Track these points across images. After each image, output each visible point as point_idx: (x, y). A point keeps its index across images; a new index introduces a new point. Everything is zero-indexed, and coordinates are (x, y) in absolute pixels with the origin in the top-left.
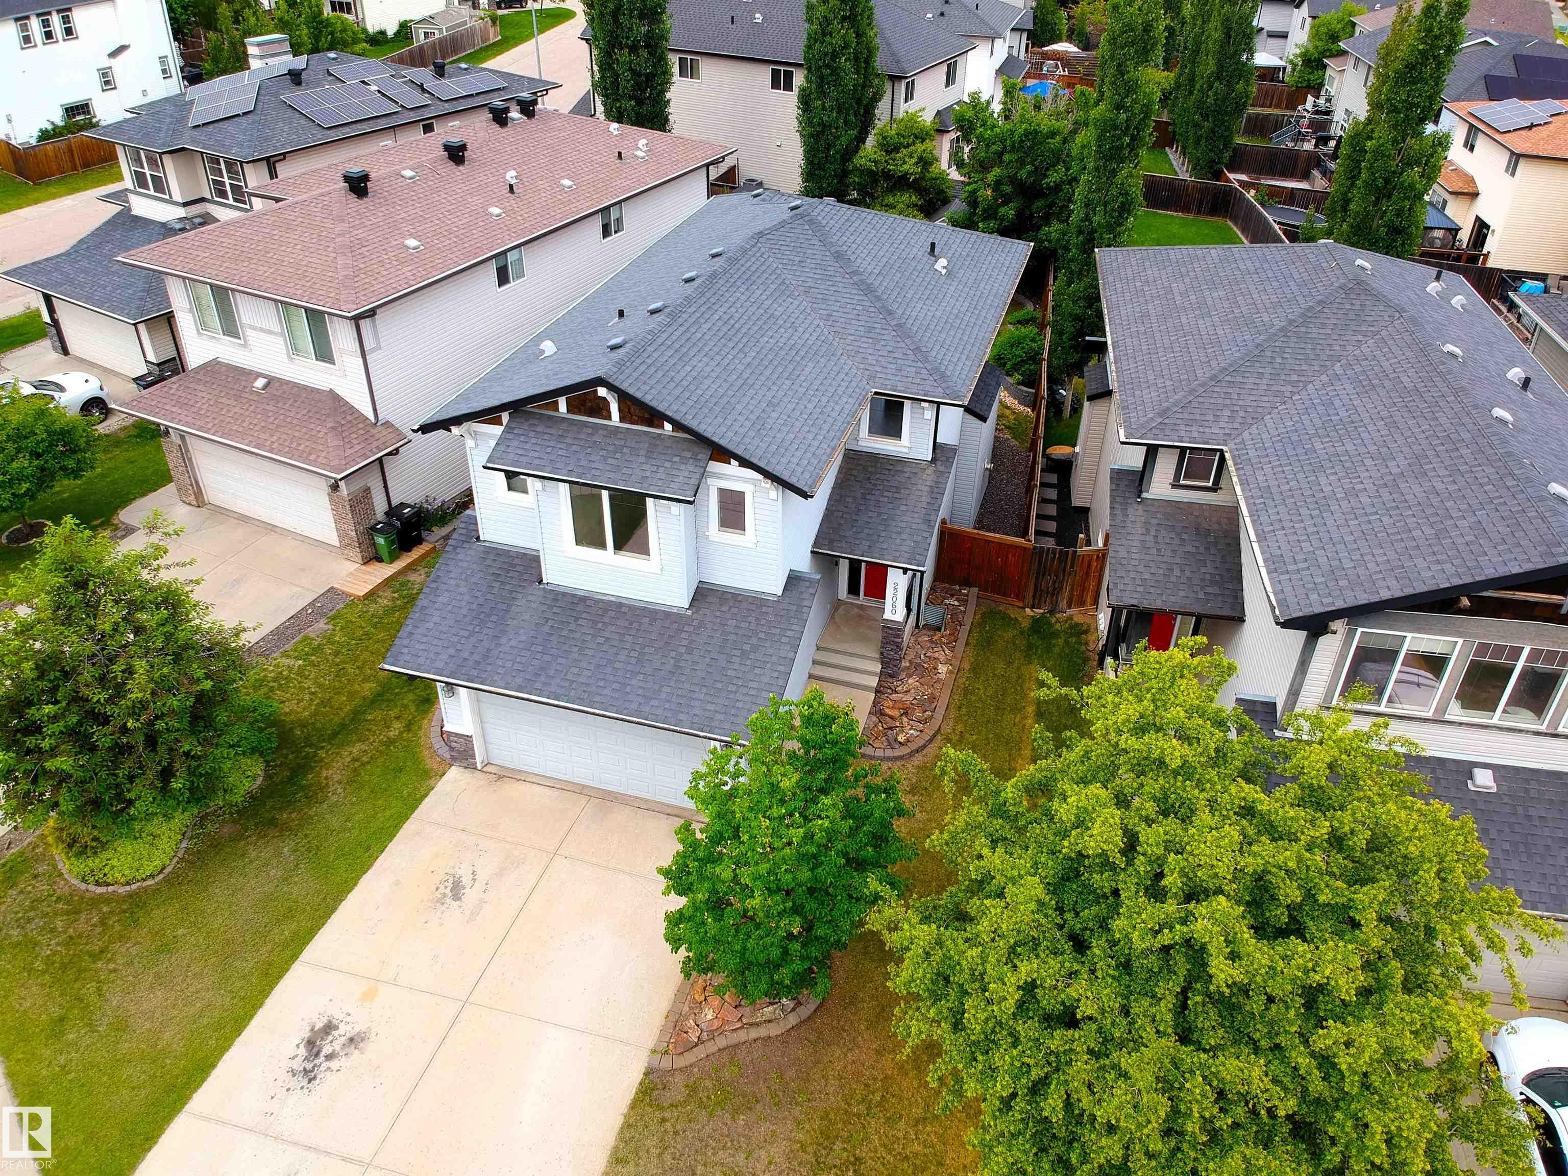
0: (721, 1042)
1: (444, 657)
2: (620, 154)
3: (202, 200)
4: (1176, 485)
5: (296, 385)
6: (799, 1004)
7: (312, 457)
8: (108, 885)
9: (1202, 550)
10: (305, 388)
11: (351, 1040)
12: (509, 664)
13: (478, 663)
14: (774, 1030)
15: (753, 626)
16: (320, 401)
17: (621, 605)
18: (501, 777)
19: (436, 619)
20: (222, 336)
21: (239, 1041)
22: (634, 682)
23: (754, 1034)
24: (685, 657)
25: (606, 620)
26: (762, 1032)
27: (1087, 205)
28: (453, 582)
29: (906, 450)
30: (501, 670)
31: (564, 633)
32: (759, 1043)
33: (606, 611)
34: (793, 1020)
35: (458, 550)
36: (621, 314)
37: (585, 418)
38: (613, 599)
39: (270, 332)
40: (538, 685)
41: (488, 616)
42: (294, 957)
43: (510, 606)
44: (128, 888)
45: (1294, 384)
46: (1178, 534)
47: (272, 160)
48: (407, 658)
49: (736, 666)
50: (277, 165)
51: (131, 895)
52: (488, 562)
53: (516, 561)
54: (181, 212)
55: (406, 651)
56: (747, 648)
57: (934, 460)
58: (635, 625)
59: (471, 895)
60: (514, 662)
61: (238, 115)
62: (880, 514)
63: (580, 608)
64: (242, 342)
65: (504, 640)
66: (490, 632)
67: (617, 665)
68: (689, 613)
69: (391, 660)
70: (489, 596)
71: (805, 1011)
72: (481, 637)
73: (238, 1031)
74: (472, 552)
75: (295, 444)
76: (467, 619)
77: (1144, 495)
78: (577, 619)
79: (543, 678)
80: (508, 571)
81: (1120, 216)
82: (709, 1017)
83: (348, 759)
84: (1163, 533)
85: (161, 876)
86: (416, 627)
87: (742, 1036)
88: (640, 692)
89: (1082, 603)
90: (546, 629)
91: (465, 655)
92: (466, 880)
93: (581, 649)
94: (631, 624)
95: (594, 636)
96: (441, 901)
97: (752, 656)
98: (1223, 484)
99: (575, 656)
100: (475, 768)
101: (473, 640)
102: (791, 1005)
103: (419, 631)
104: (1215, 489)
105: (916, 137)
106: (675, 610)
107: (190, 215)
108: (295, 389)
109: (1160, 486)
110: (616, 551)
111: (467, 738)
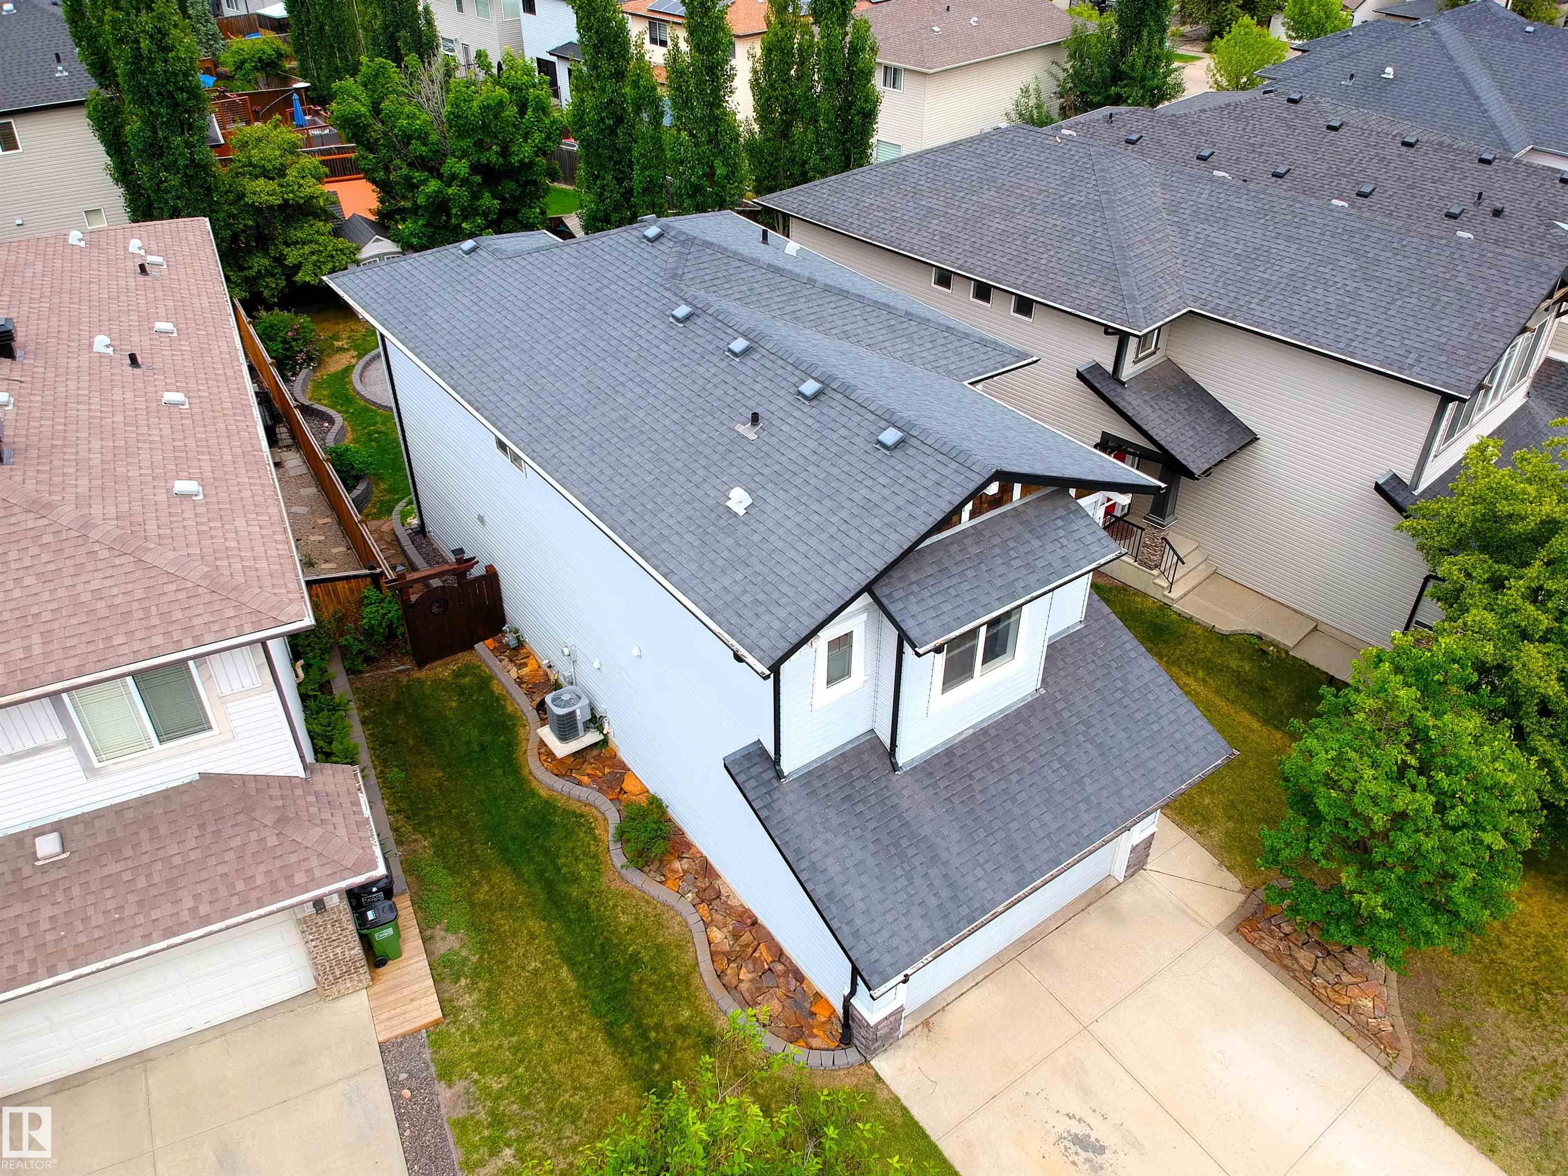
1: (918, 924)
2: (139, 266)
4: (1136, 361)
5: (119, 810)
7: (300, 878)
9: (1189, 403)
10: (146, 801)
13: (954, 898)
17: (984, 731)
18: (926, 1023)
19: (858, 894)
22: (1090, 789)
24: (1092, 732)
28: (818, 843)
30: (982, 884)
31: (980, 798)
33: (981, 747)
35: (775, 806)
36: (755, 418)
38: (971, 731)
39: (32, 750)
40: (1030, 867)
41: (897, 845)
43: (899, 817)
46: (1169, 399)
48: (887, 959)
49: (1134, 706)
52: (822, 792)
53: (846, 768)
55: (875, 955)
56: (1120, 683)
58: (1020, 739)
60: (981, 866)
65: (945, 855)
66: (920, 859)
67: (1058, 786)
68: (1043, 692)
70: (871, 825)
72: (921, 871)
74: (792, 797)
75: (240, 886)
77: (1123, 380)
78: (970, 776)
79: (1022, 857)
82: (1369, 1004)
84: (1162, 403)
86: (850, 922)
88: (1105, 793)
90: (961, 809)
91: (933, 902)
93: (1013, 800)
94: (1014, 740)
95: (1005, 778)
97: (1131, 688)
98: (1160, 343)
99: (1017, 810)
100: (898, 1041)
101: (918, 881)
103: (859, 921)
104: (1154, 353)
106: (1030, 699)
108: (129, 815)
109: (1128, 371)
110: (982, 673)
111: (898, 1011)
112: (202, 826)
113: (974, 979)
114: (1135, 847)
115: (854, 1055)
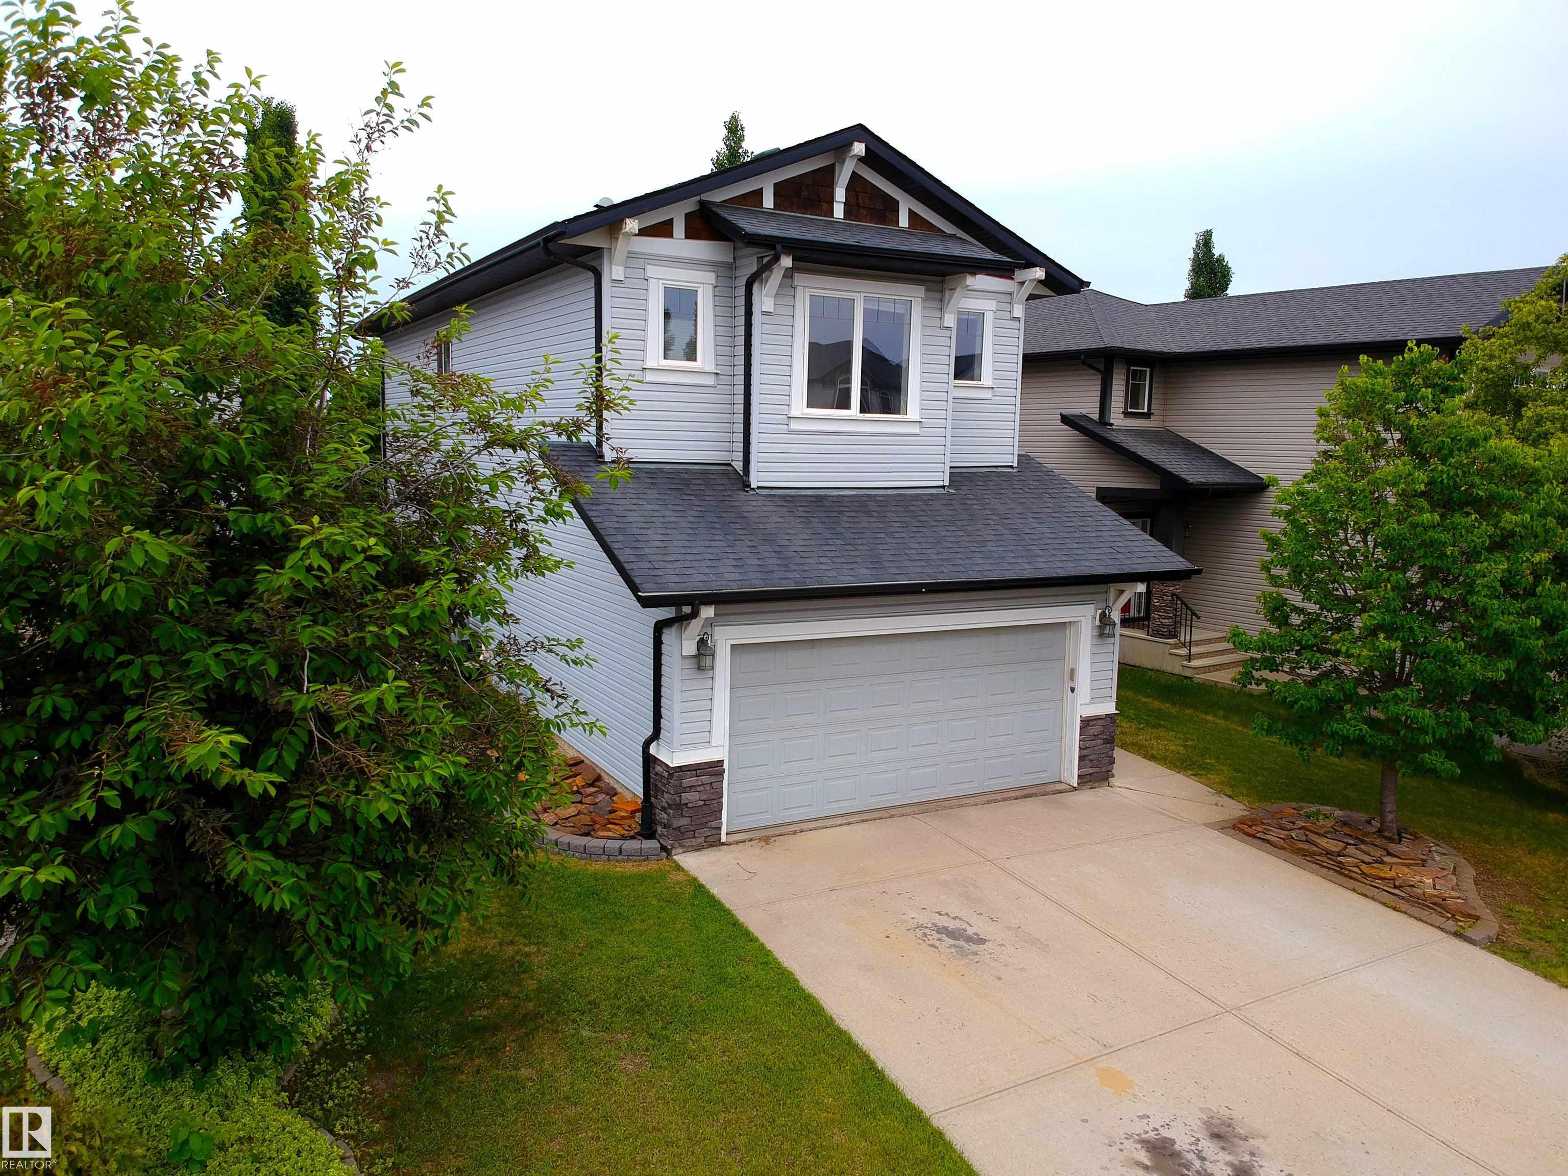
9: (1187, 451)
15: (1028, 491)
17: (869, 496)
18: (768, 840)
19: (657, 537)
23: (1468, 880)
24: (1006, 521)
26: (1468, 876)
30: (824, 567)
35: (584, 474)
37: (799, 215)
38: (853, 492)
43: (737, 512)
46: (1162, 445)
48: (673, 579)
52: (647, 480)
53: (684, 476)
55: (658, 572)
58: (913, 508)
59: (988, 930)
65: (783, 542)
66: (752, 538)
68: (952, 491)
70: (699, 508)
76: (701, 532)
77: (1112, 424)
82: (1427, 880)
87: (1468, 885)
90: (819, 525)
91: (753, 561)
92: (947, 922)
93: (889, 534)
95: (884, 522)
100: (718, 842)
103: (648, 551)
110: (863, 410)
111: (715, 769)
113: (848, 818)
114: (1086, 723)
115: (650, 845)
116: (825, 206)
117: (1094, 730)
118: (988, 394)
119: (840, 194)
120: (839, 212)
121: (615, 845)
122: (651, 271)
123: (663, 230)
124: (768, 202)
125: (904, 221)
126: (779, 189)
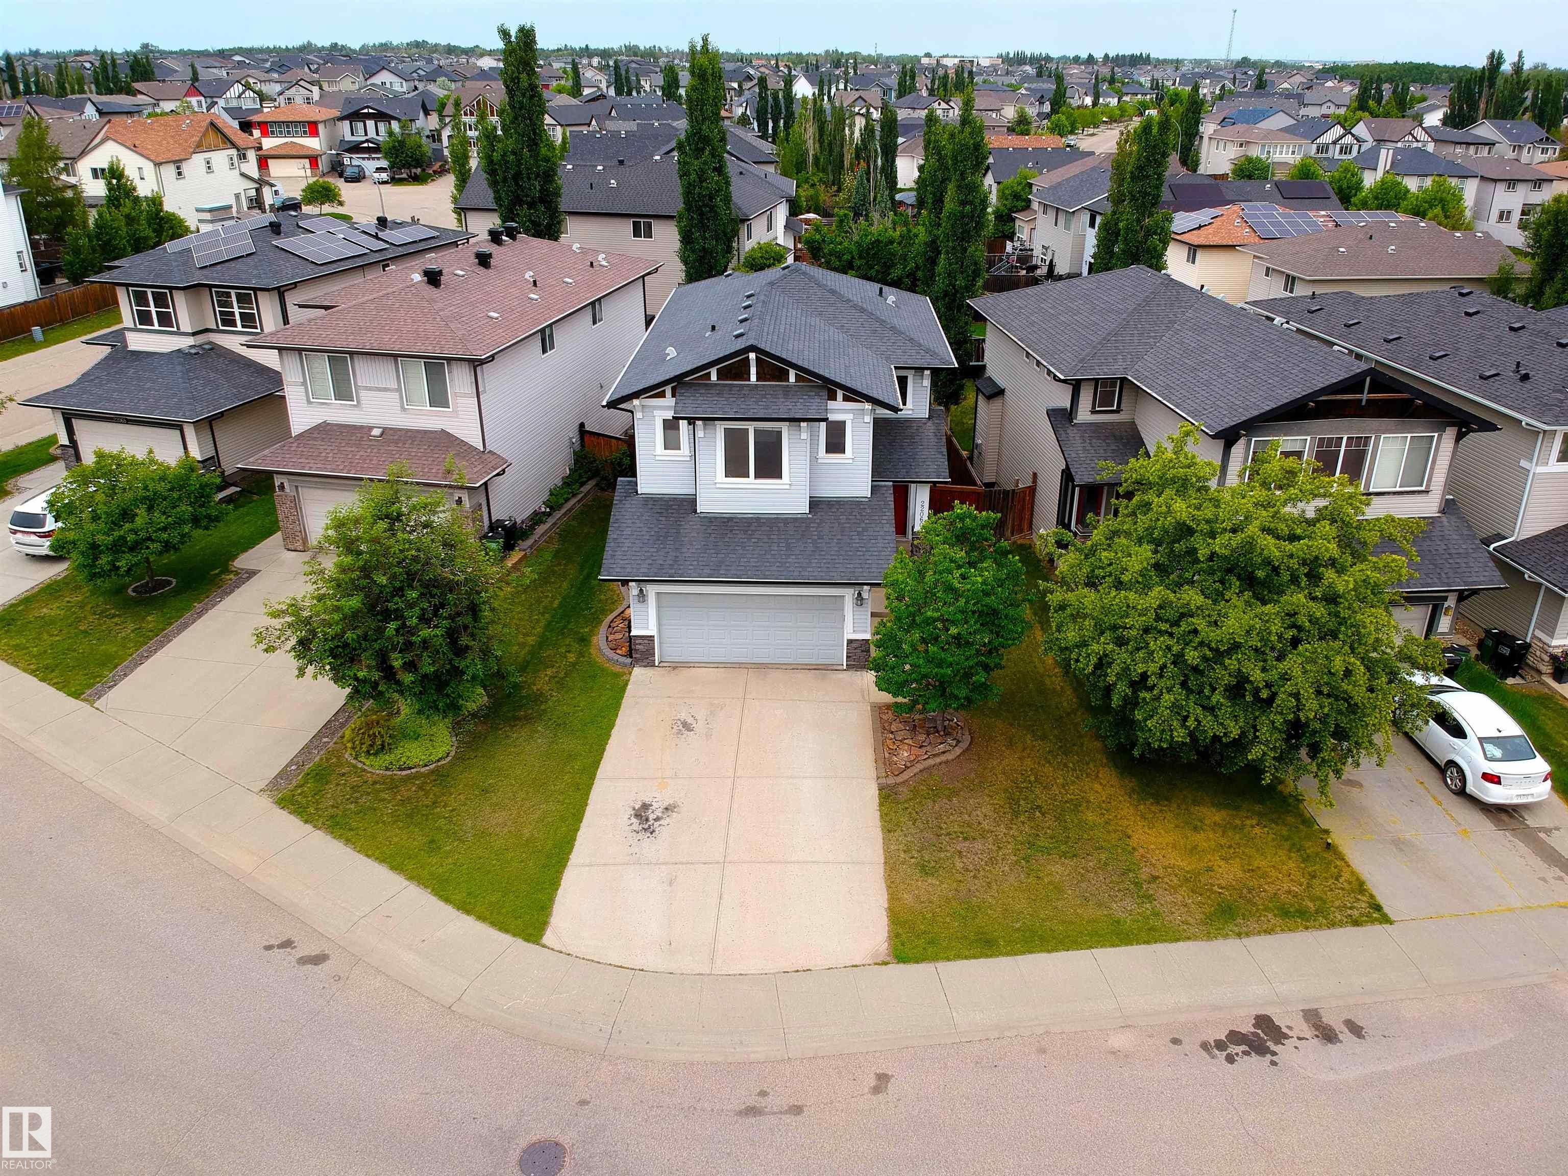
0: (920, 766)
1: (645, 566)
2: (592, 263)
3: (207, 330)
4: (1094, 412)
5: (408, 431)
6: (958, 742)
8: (410, 768)
9: (1121, 447)
10: (418, 431)
11: (666, 809)
12: (695, 563)
13: (672, 566)
14: (949, 756)
15: (858, 517)
16: (436, 438)
17: (759, 518)
18: (675, 668)
19: (627, 544)
20: (334, 401)
21: (584, 825)
22: (789, 560)
23: (938, 760)
24: (819, 541)
25: (753, 528)
26: (943, 758)
27: (949, 275)
28: (629, 521)
29: (910, 412)
30: (691, 567)
31: (727, 540)
32: (943, 766)
33: (750, 523)
34: (958, 751)
35: (624, 501)
36: (713, 328)
37: (730, 382)
38: (751, 516)
39: (386, 390)
40: (722, 572)
41: (666, 537)
42: (592, 777)
43: (678, 529)
44: (427, 768)
45: (1154, 338)
46: (1104, 441)
47: (282, 289)
48: (617, 570)
49: (857, 541)
50: (286, 294)
51: (432, 772)
52: (651, 506)
54: (191, 341)
55: (613, 566)
56: (860, 529)
57: (929, 418)
58: (775, 528)
59: (699, 727)
60: (698, 561)
61: (243, 256)
62: (906, 453)
63: (730, 524)
64: (355, 403)
65: (684, 550)
66: (672, 546)
68: (810, 516)
69: (605, 573)
70: (661, 526)
71: (965, 745)
72: (666, 550)
73: (580, 820)
74: (633, 502)
76: (651, 542)
77: (1075, 421)
78: (731, 531)
79: (723, 567)
80: (667, 510)
81: (974, 280)
82: (906, 754)
83: (547, 678)
84: (1094, 441)
85: (450, 758)
86: (614, 551)
87: (931, 762)
88: (795, 565)
89: (1021, 531)
90: (712, 539)
92: (690, 720)
93: (743, 547)
94: (771, 528)
95: (749, 539)
96: (679, 732)
97: (865, 534)
98: (1123, 406)
99: (741, 552)
100: (654, 666)
101: (662, 553)
102: (954, 743)
103: (618, 553)
104: (1117, 411)
105: (774, 260)
106: (799, 516)
107: (198, 343)
108: (410, 433)
109: (1084, 414)
110: (756, 477)
111: (651, 638)
112: (429, 446)
113: (718, 665)
114: (850, 642)
115: (629, 660)
116: (745, 376)
117: (854, 645)
118: (851, 461)
119: (753, 370)
120: (753, 378)
121: (616, 657)
122: (656, 413)
123: (662, 395)
124: (714, 377)
125: (792, 379)
126: (719, 372)
